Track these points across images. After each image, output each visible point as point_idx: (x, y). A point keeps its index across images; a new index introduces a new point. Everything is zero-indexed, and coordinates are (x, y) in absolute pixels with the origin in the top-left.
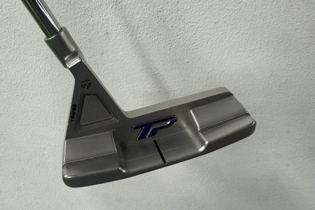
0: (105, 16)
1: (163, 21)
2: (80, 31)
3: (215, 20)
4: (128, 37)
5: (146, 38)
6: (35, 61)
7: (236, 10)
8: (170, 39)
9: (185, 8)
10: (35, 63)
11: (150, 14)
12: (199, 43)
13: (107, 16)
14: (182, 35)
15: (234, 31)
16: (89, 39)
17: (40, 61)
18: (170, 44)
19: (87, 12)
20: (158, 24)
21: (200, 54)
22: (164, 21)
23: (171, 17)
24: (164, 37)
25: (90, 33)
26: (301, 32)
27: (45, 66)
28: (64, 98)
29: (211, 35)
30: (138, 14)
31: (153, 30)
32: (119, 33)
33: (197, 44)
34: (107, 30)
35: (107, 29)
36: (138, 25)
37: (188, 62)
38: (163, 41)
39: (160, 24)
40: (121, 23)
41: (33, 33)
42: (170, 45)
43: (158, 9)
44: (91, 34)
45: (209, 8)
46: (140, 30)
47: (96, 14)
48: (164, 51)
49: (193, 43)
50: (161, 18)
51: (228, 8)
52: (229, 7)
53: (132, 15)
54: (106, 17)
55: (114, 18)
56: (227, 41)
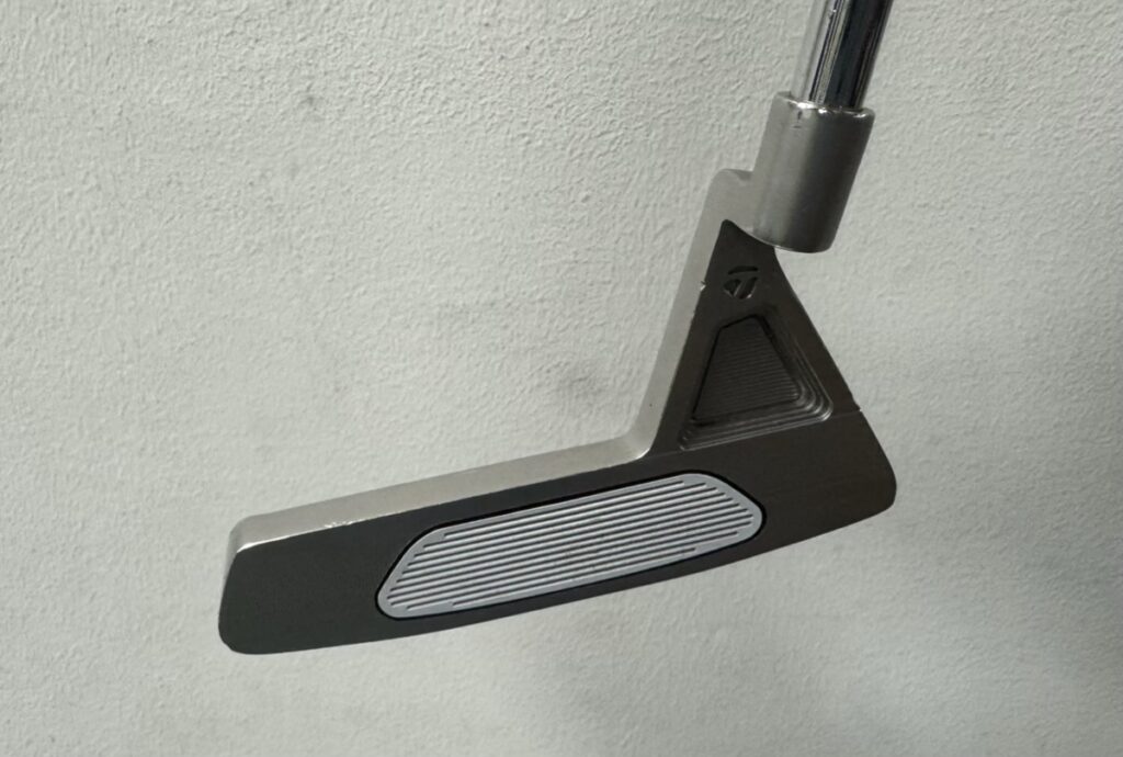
0: (303, 40)
1: (498, 57)
2: (215, 91)
3: (671, 55)
4: (382, 111)
5: (442, 115)
6: (55, 197)
7: (736, 22)
8: (525, 120)
9: (569, 16)
10: (56, 205)
11: (454, 33)
12: (620, 133)
13: (309, 40)
14: (563, 104)
15: (733, 92)
16: (248, 121)
17: (76, 196)
18: (524, 135)
19: (239, 28)
20: (482, 69)
21: (625, 170)
22: (502, 58)
23: (526, 43)
24: (504, 113)
25: (253, 98)
26: (949, 96)
27: (93, 214)
28: (159, 332)
29: (662, 106)
30: (416, 35)
31: (465, 88)
32: (352, 100)
33: (612, 136)
34: (309, 88)
35: (308, 83)
36: (417, 72)
37: (586, 199)
38: (500, 126)
39: (490, 69)
40: (356, 65)
41: (50, 97)
42: (527, 139)
43: (482, 16)
44: (257, 101)
45: (648, 16)
46: (423, 87)
47: (273, 33)
48: (504, 160)
49: (602, 134)
50: (491, 49)
51: (709, 15)
52: (714, 13)
53: (394, 36)
54: (305, 44)
55: (336, 49)
56: (713, 126)
